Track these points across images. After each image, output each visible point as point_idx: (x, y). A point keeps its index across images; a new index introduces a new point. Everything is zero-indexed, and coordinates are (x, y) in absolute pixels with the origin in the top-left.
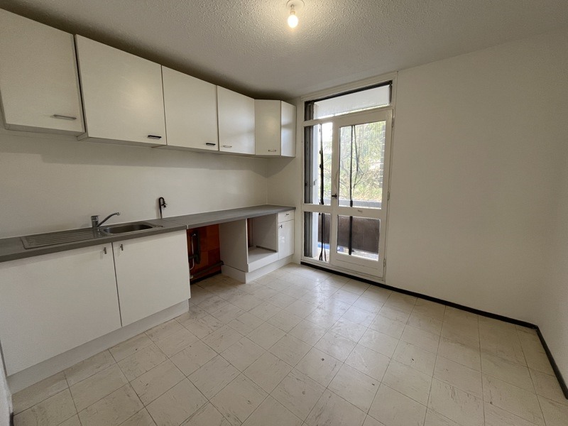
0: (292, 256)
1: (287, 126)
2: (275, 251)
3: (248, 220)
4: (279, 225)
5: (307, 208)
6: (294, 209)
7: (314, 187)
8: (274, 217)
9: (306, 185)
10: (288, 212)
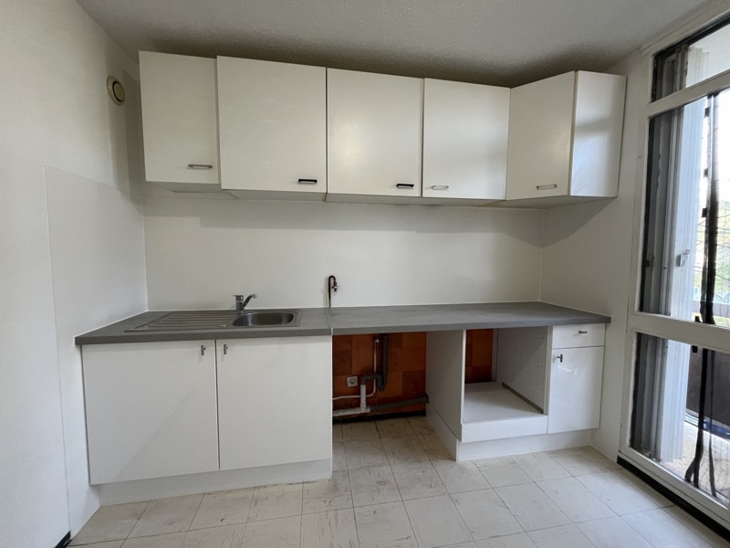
0: (593, 432)
1: (593, 127)
2: (540, 410)
3: (469, 332)
4: (555, 353)
5: (648, 324)
6: (606, 320)
7: (676, 271)
8: (542, 334)
9: (646, 264)
10: (585, 328)
